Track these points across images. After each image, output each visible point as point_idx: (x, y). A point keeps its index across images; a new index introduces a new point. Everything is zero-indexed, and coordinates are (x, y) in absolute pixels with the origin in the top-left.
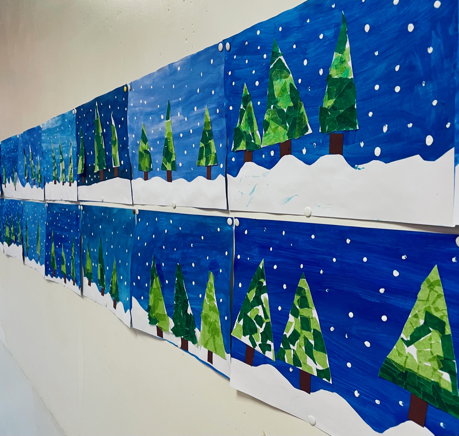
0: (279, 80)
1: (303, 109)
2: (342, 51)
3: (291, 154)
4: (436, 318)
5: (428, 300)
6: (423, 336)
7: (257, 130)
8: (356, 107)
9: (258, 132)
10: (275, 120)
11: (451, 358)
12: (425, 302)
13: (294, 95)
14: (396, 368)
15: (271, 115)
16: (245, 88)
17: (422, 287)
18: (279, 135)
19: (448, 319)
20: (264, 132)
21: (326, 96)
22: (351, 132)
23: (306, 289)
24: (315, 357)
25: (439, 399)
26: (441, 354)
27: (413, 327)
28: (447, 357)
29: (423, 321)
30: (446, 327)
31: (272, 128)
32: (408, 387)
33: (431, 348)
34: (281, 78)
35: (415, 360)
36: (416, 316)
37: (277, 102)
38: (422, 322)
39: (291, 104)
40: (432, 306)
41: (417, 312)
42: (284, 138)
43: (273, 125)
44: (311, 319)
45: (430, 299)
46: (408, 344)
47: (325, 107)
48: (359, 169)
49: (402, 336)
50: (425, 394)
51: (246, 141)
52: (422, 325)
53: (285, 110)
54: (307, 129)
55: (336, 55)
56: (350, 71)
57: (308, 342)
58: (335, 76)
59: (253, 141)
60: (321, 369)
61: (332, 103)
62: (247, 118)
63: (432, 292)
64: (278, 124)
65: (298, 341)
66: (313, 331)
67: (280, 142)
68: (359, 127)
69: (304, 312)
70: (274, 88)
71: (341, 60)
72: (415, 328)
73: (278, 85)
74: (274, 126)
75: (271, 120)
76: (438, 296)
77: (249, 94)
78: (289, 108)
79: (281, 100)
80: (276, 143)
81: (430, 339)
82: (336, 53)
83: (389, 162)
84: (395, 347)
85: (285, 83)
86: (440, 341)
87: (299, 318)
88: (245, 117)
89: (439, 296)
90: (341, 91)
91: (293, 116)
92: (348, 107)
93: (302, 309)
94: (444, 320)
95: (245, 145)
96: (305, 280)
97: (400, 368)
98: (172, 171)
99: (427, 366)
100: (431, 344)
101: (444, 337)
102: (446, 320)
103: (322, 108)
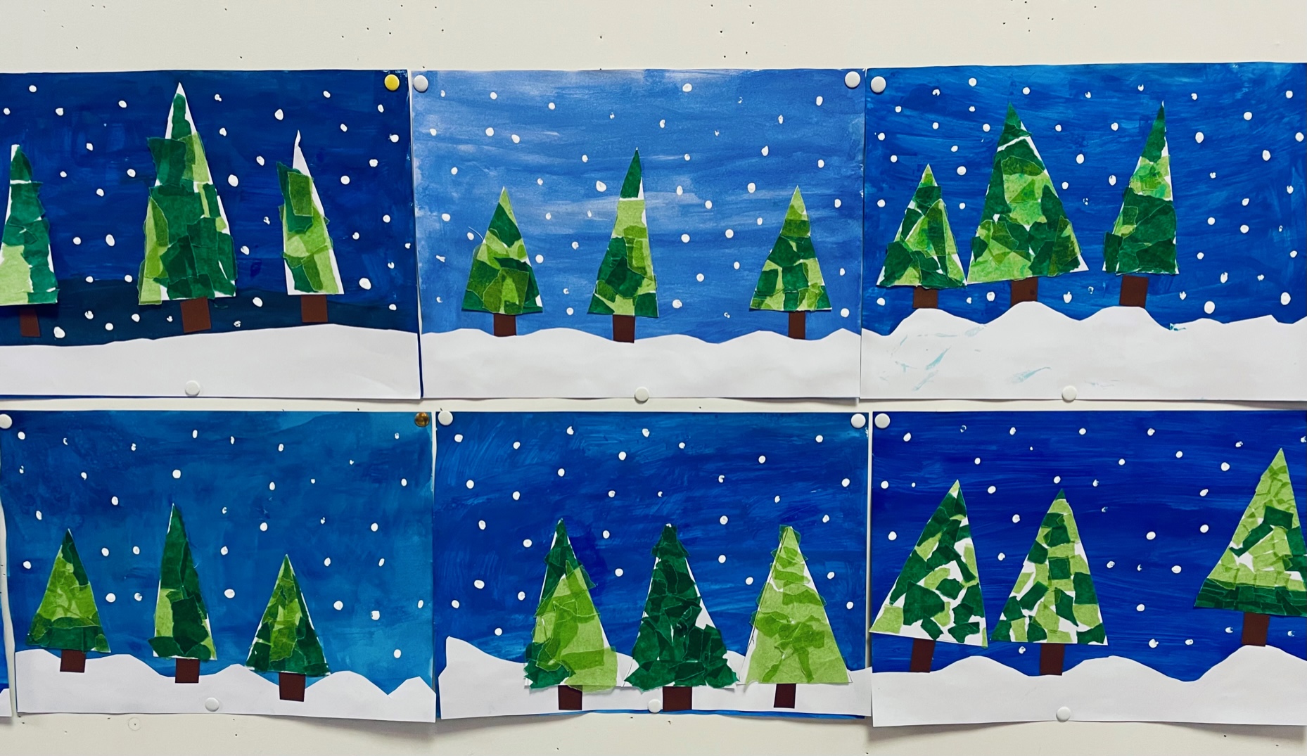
0: (1017, 175)
1: (1069, 231)
2: (1156, 158)
3: (1036, 301)
4: (1280, 511)
5: (1269, 492)
6: (1262, 538)
7: (953, 253)
8: (1174, 242)
9: (956, 258)
10: (1003, 241)
11: (1302, 553)
12: (1265, 496)
13: (1051, 207)
14: (1222, 589)
15: (992, 231)
16: (928, 173)
17: (1262, 479)
18: (1011, 267)
19: (1296, 510)
20: (973, 258)
21: (1120, 219)
22: (1163, 277)
23: (1065, 514)
24: (1075, 614)
25: (1287, 606)
26: (1288, 552)
27: (1247, 530)
28: (1295, 553)
29: (1262, 520)
30: (1293, 519)
31: (994, 254)
32: (1240, 606)
33: (1274, 548)
34: (1023, 172)
35: (1250, 570)
36: (1252, 516)
37: (1009, 211)
38: (1260, 521)
39: (1043, 219)
40: (1273, 499)
41: (1253, 510)
42: (1022, 273)
43: (996, 248)
44: (1070, 560)
45: (1272, 491)
46: (1239, 552)
47: (1116, 234)
48: (1175, 329)
49: (1232, 544)
50: (1267, 606)
51: (922, 271)
52: (1261, 525)
53: (1028, 228)
54: (1076, 264)
55: (1142, 161)
56: (1167, 190)
57: (1063, 596)
58: (1139, 192)
59: (940, 271)
60: (1086, 630)
61: (1131, 229)
62: (926, 227)
63: (1275, 482)
64: (1009, 249)
65: (1042, 600)
66: (1074, 578)
67: (1012, 278)
68: (1179, 271)
69: (1057, 552)
70: (1005, 186)
71: (1152, 171)
72: (1250, 530)
73: (1013, 184)
74: (998, 249)
75: (992, 238)
76: (1282, 485)
77: (936, 185)
78: (1037, 226)
79: (1018, 209)
80: (1000, 280)
81: (1272, 539)
82: (1144, 159)
83: (1228, 322)
84: (1220, 562)
85: (1032, 183)
86: (1286, 538)
87: (1047, 562)
88: (919, 226)
89: (1284, 485)
90: (1147, 215)
91: (1045, 238)
92: (1160, 240)
93: (1054, 548)
94: (1290, 512)
95: (918, 276)
96: (1065, 500)
97: (1228, 586)
98: (637, 318)
99: (1269, 572)
100: (1274, 544)
101: (1290, 532)
102: (1294, 511)
103: (1111, 235)
